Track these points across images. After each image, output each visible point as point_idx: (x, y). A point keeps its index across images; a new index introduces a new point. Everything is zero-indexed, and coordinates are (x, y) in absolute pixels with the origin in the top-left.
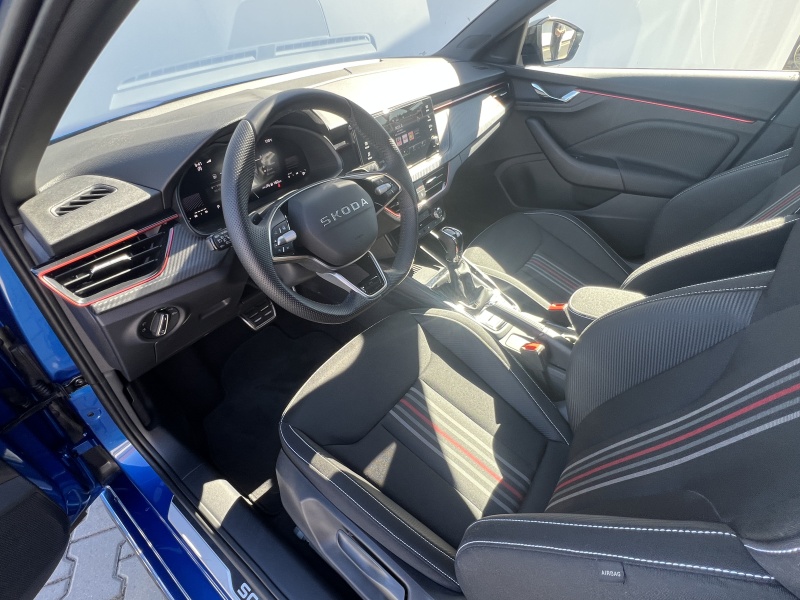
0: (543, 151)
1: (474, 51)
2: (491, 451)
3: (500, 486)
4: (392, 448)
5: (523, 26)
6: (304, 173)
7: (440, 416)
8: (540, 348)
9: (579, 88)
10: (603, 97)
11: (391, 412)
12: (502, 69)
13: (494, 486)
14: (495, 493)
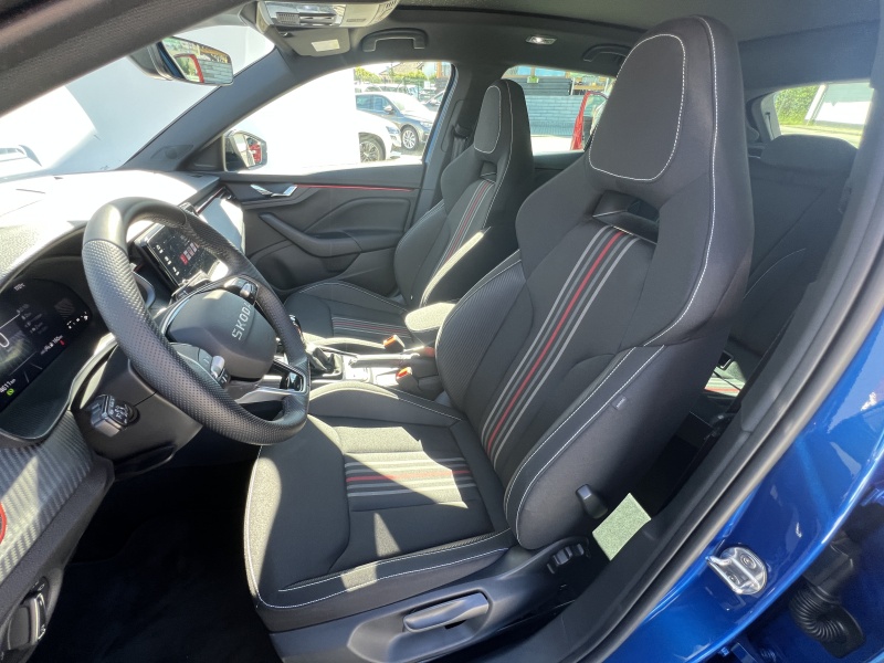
0: (287, 239)
1: (178, 161)
2: (431, 460)
3: (455, 476)
4: (377, 517)
5: (220, 139)
6: (86, 317)
7: (384, 466)
8: (409, 370)
9: (295, 184)
10: (315, 189)
11: (350, 495)
12: (217, 175)
13: (452, 479)
14: (458, 483)
